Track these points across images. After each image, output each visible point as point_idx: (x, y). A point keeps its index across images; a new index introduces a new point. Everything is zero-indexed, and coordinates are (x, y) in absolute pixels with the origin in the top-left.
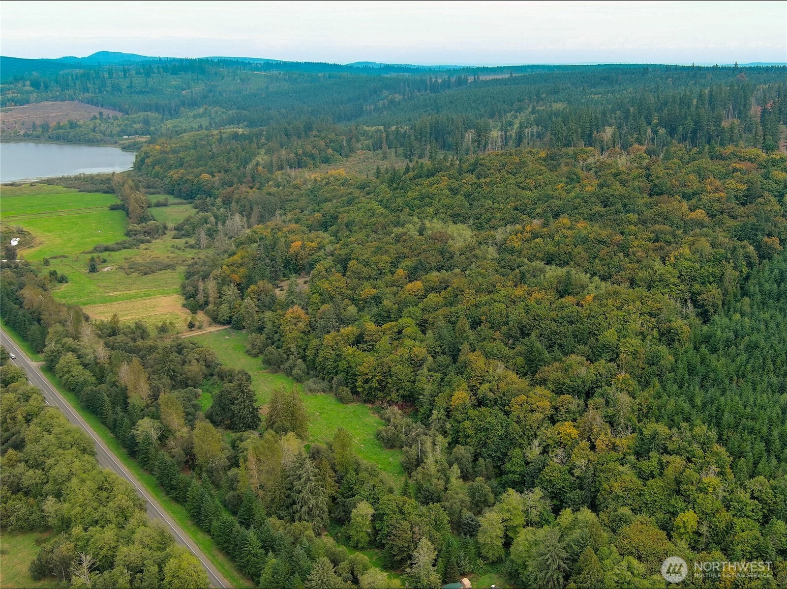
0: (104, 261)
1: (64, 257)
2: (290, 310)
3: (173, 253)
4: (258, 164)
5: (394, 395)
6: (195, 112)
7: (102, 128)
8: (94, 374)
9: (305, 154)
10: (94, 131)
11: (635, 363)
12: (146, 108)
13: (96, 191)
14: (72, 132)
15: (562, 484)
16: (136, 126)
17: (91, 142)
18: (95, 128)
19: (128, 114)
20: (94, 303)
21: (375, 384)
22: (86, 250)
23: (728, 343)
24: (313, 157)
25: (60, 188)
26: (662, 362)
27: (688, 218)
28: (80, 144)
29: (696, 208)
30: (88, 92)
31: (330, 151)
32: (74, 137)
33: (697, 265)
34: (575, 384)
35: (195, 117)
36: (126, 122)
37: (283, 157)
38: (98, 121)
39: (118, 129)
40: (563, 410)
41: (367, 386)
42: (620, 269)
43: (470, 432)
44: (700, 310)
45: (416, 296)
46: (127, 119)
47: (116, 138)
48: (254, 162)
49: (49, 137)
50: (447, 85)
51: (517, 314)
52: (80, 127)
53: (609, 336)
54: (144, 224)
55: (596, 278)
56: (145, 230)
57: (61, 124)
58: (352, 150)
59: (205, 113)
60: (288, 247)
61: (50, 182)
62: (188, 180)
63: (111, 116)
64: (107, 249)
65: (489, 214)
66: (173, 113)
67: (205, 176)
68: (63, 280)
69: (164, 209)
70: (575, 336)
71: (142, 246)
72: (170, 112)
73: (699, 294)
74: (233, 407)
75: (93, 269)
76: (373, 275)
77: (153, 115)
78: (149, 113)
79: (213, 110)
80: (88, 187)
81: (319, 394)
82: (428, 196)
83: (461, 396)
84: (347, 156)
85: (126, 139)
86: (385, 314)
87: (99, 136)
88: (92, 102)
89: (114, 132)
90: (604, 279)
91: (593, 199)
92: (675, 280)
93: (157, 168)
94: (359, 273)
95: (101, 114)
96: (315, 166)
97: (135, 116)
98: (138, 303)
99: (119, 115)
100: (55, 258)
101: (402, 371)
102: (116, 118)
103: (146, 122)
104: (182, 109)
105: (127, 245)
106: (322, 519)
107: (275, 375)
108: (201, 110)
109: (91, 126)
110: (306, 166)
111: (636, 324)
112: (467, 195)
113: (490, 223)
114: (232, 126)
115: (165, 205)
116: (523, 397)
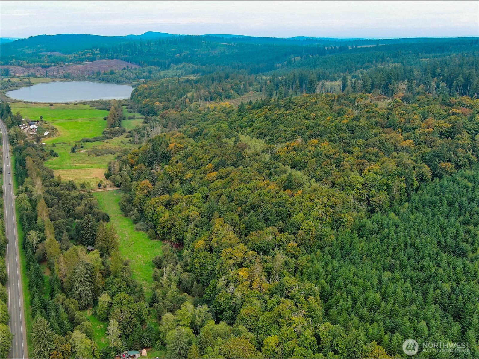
0: (82, 147)
1: (64, 143)
2: (143, 182)
3: (119, 145)
4: (187, 97)
5: (173, 238)
6: (178, 66)
7: (127, 75)
8: (32, 205)
9: (215, 92)
10: (122, 76)
11: (308, 237)
12: (152, 64)
13: (104, 109)
14: (111, 77)
15: (225, 306)
16: (145, 74)
17: (118, 82)
18: (123, 74)
19: (142, 67)
20: (63, 169)
21: (166, 230)
22: (77, 141)
23: (372, 232)
24: (220, 94)
25: (88, 106)
26: (325, 239)
27: (399, 145)
28: (113, 83)
29: (409, 138)
30: (126, 54)
31: (232, 91)
32: (111, 79)
33: (379, 177)
34: (262, 245)
35: (177, 69)
36: (139, 72)
37: (202, 94)
38: (126, 71)
39: (135, 75)
40: (247, 260)
41: (162, 231)
42: (329, 174)
43: (197, 265)
44: (370, 208)
45: (211, 181)
46: (141, 70)
47: (131, 81)
48: (185, 96)
49: (99, 79)
50: (333, 51)
51: (254, 197)
52: (115, 73)
53: (298, 218)
54: (112, 129)
55: (314, 180)
56: (112, 131)
57: (106, 72)
58: (246, 91)
59: (183, 67)
60: (167, 146)
61: (84, 103)
62: (149, 105)
63: (133, 68)
64: (87, 141)
65: (279, 133)
66: (166, 67)
67: (157, 103)
68: (56, 155)
69: (131, 121)
70: (278, 215)
71: (107, 140)
72: (165, 66)
73: (372, 197)
74: (82, 232)
75: (73, 151)
76: (197, 166)
77: (155, 68)
78: (153, 67)
79: (187, 65)
80: (101, 107)
81: (141, 232)
82: (252, 121)
83: (201, 243)
84: (242, 95)
85: (138, 81)
86: (191, 190)
87: (123, 79)
88: (127, 60)
89: (132, 77)
90: (318, 180)
91: (344, 128)
92: (360, 186)
93: (139, 98)
94: (189, 164)
95: (128, 67)
96: (221, 100)
97: (145, 68)
98: (84, 171)
99: (137, 67)
100: (60, 143)
101: (180, 224)
102: (135, 69)
103: (150, 72)
104: (172, 65)
105: (98, 139)
106: (87, 300)
107: (125, 218)
108: (181, 66)
109: (121, 74)
110: (215, 100)
111: (319, 211)
112: (272, 121)
113: (278, 140)
114: (193, 75)
115: (133, 119)
116: (230, 249)
